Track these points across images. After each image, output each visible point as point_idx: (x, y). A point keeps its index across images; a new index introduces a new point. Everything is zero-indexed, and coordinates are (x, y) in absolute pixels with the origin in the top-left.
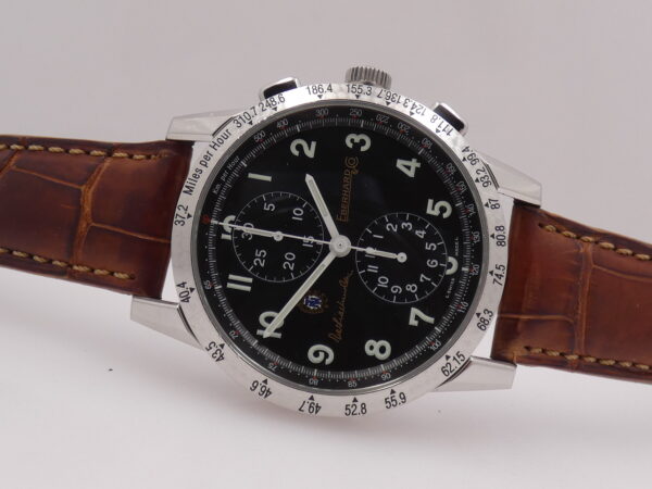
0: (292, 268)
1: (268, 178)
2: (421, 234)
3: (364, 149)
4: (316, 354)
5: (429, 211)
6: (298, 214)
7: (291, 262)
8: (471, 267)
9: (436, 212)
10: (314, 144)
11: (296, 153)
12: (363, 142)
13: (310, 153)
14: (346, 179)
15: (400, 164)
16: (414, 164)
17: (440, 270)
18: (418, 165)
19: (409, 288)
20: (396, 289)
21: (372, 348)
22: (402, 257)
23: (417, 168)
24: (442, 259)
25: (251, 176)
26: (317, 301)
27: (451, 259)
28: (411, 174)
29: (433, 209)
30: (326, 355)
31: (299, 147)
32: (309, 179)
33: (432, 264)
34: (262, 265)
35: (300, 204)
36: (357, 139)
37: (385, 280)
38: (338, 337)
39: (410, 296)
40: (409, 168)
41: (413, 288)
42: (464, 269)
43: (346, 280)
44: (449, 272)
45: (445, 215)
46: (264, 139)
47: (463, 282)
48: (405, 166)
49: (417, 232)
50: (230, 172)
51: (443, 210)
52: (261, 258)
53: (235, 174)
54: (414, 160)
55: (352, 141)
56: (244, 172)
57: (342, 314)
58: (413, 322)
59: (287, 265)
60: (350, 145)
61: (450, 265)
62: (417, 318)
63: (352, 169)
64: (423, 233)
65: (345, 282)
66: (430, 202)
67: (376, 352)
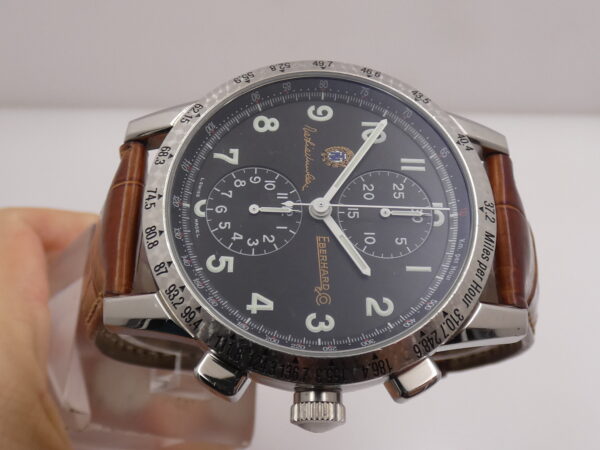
0: (365, 186)
1: (409, 268)
2: (237, 236)
3: (313, 316)
4: (325, 113)
5: (231, 260)
6: (370, 238)
7: (367, 191)
8: (181, 206)
9: (223, 259)
10: (369, 312)
11: (386, 300)
12: (315, 323)
13: (371, 302)
14: (327, 279)
15: (269, 305)
16: (253, 308)
17: (212, 204)
18: (249, 307)
19: (242, 183)
20: (255, 180)
21: (272, 124)
22: (254, 209)
23: (250, 303)
24: (211, 214)
25: (428, 269)
26: (333, 158)
27: (202, 214)
28: (256, 296)
29: (227, 263)
30: (315, 113)
31: (384, 307)
32: (366, 271)
33: (221, 209)
34: (395, 185)
35: (370, 249)
36: (322, 327)
37: (269, 187)
38: (306, 131)
39: (241, 176)
40: (259, 303)
41: (238, 183)
42: (188, 205)
43: (307, 180)
44: (203, 202)
45: (212, 258)
46: (425, 305)
47: (188, 192)
48: (263, 304)
49: (241, 237)
50: (452, 264)
51: (216, 263)
52: (397, 191)
53: (445, 266)
54: (254, 312)
55: (327, 323)
56: (437, 270)
57: (306, 149)
58: (235, 152)
59: (370, 188)
60: (329, 318)
61: (203, 208)
62: (231, 156)
63: (322, 291)
64: (234, 238)
65: (308, 178)
66: (231, 269)
67: (268, 121)
